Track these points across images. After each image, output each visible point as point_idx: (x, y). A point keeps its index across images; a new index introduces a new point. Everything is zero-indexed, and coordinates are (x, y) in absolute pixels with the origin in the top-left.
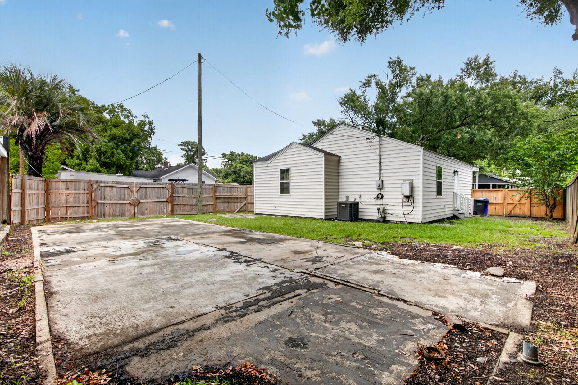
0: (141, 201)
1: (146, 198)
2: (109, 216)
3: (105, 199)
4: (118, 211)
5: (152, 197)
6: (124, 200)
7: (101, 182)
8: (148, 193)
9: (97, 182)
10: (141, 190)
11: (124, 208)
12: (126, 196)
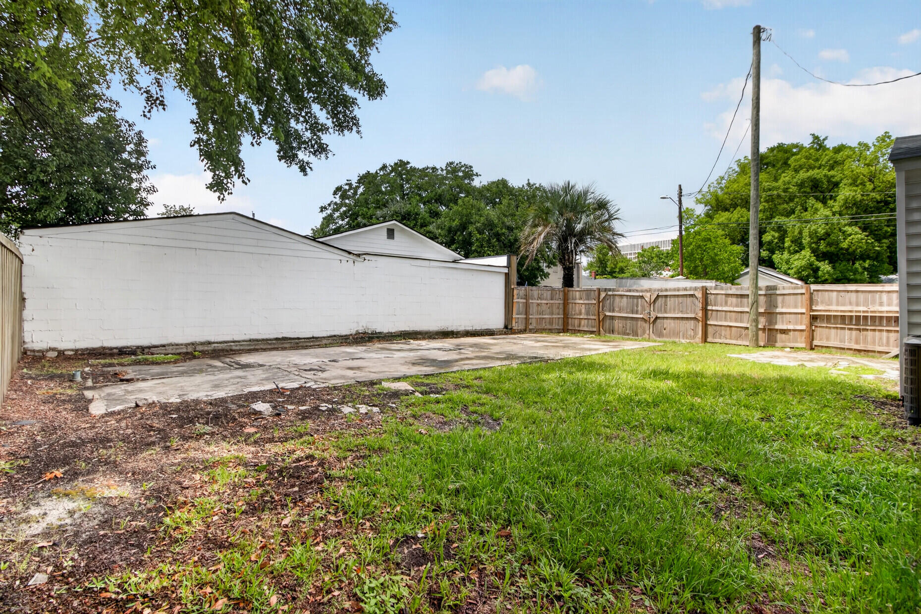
0: (659, 315)
1: (666, 312)
2: (619, 334)
3: (613, 311)
4: (628, 328)
5: (674, 310)
6: (637, 313)
7: (610, 290)
8: (668, 303)
9: (606, 290)
10: (660, 299)
11: (637, 325)
12: (639, 308)
